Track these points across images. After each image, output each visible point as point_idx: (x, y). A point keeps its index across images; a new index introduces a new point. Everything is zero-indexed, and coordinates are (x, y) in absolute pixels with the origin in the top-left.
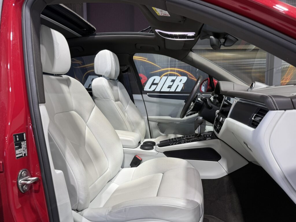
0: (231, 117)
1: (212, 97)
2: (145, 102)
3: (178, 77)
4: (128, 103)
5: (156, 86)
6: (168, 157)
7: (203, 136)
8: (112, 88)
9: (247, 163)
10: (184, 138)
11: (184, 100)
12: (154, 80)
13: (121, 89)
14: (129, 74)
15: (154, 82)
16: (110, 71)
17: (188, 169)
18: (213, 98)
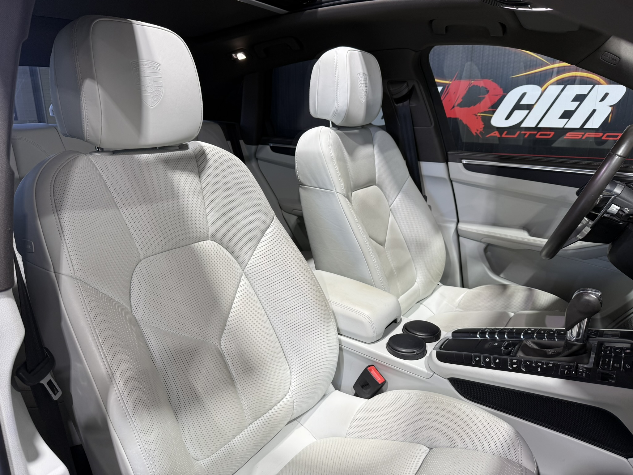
2: (454, 183)
3: (597, 86)
5: (528, 111)
8: (351, 152)
11: (577, 189)
12: (524, 95)
13: (382, 151)
14: (414, 104)
15: (523, 102)
16: (345, 108)
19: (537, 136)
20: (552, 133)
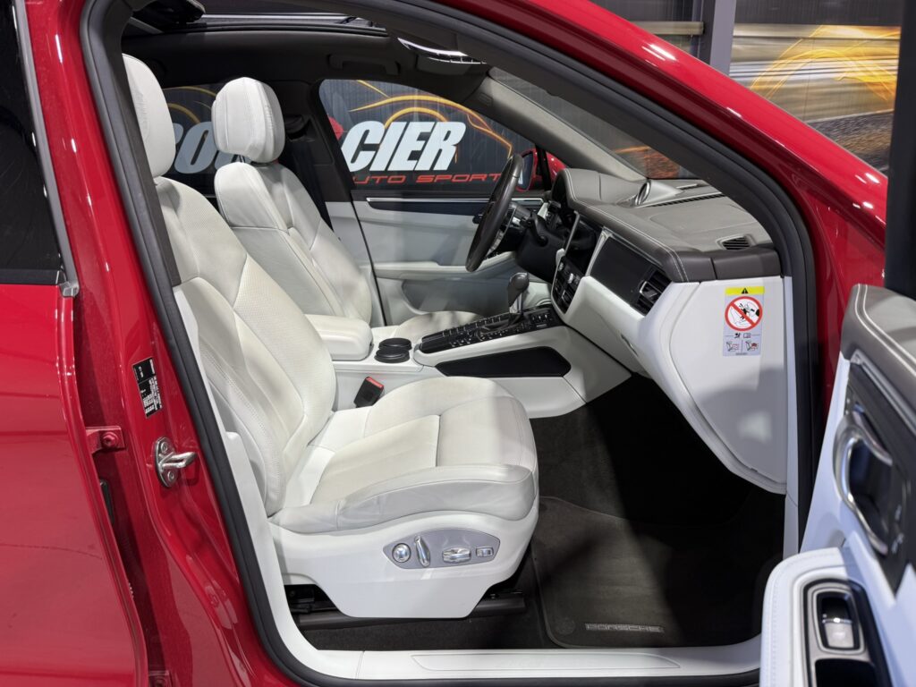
0: (593, 274)
1: (545, 204)
2: (362, 223)
3: (438, 123)
4: (315, 230)
5: (373, 153)
6: (447, 375)
7: (527, 317)
8: (270, 190)
9: (628, 376)
10: (484, 327)
11: (473, 217)
12: (366, 133)
13: (292, 190)
14: (311, 140)
15: (367, 142)
16: (263, 142)
17: (498, 401)
18: (546, 210)
19: (389, 181)
20: (404, 177)
